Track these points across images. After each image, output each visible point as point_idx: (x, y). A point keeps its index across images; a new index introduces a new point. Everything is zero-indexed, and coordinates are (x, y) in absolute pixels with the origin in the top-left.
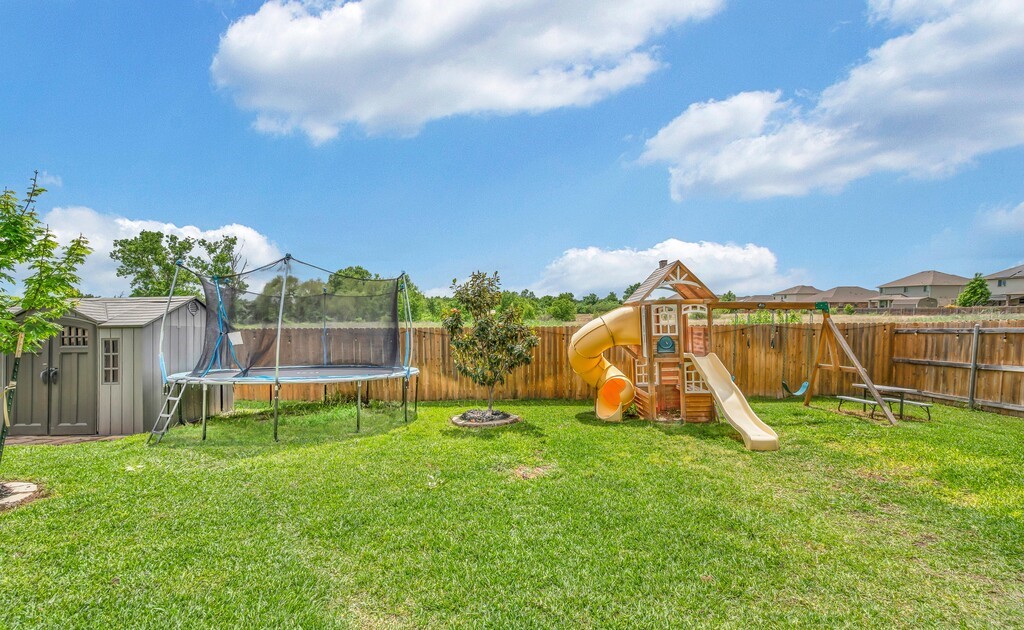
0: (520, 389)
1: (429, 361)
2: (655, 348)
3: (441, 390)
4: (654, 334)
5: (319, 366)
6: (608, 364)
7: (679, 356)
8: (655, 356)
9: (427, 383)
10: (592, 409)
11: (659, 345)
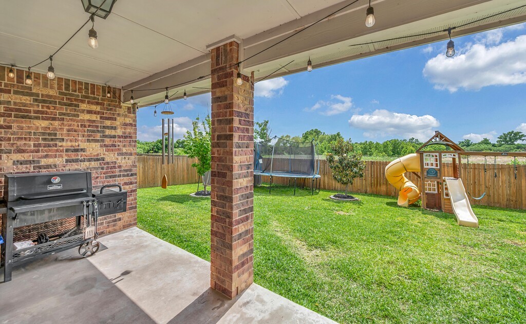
0: (368, 189)
1: (328, 173)
2: (425, 174)
3: (332, 186)
4: (425, 167)
5: (288, 172)
6: (406, 180)
7: (440, 178)
8: (425, 178)
9: (327, 182)
10: (395, 201)
11: (427, 172)
